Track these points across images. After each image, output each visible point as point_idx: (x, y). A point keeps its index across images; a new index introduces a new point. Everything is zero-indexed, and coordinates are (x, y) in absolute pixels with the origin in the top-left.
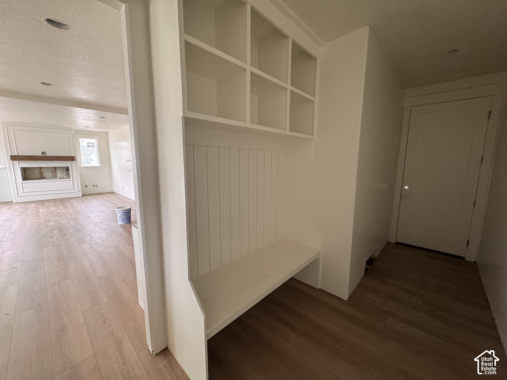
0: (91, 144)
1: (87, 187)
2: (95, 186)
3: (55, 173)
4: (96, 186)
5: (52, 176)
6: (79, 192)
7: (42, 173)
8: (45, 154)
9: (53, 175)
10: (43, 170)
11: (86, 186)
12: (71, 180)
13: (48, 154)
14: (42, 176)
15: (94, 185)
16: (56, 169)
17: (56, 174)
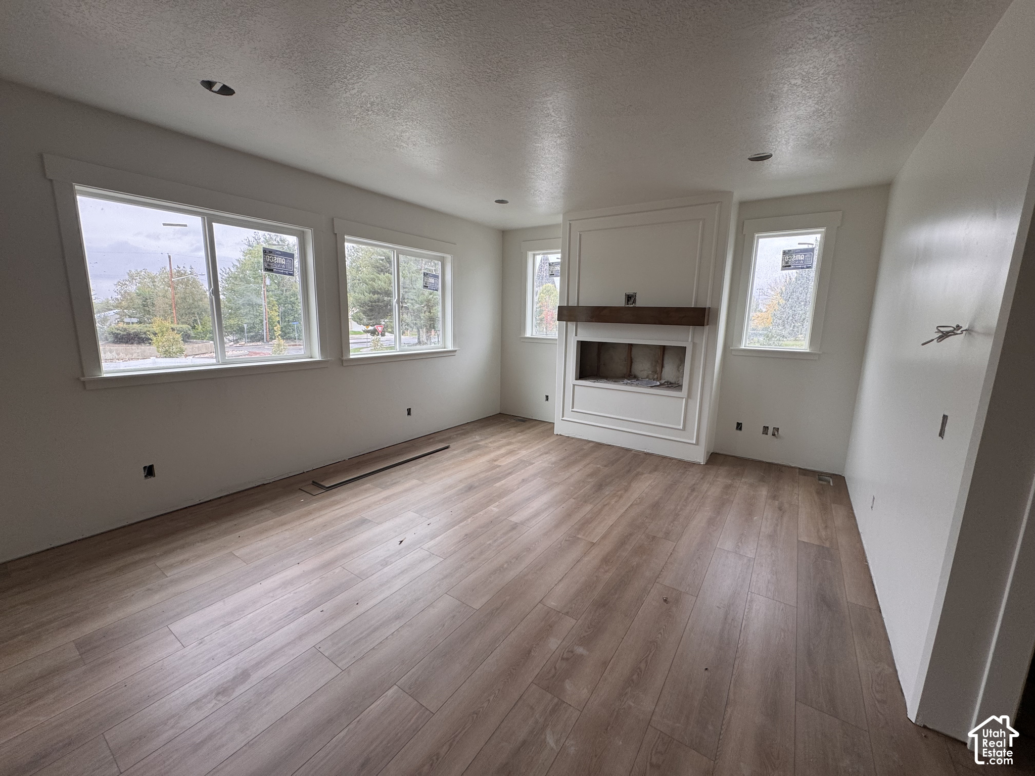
0: (801, 257)
1: (741, 429)
2: (770, 431)
3: (661, 366)
4: (774, 435)
5: (651, 373)
6: (697, 444)
7: (631, 362)
8: (634, 302)
9: (655, 372)
10: (634, 351)
11: (739, 426)
12: (683, 398)
13: (641, 302)
14: (630, 371)
15: (766, 429)
16: (666, 352)
17: (663, 366)
